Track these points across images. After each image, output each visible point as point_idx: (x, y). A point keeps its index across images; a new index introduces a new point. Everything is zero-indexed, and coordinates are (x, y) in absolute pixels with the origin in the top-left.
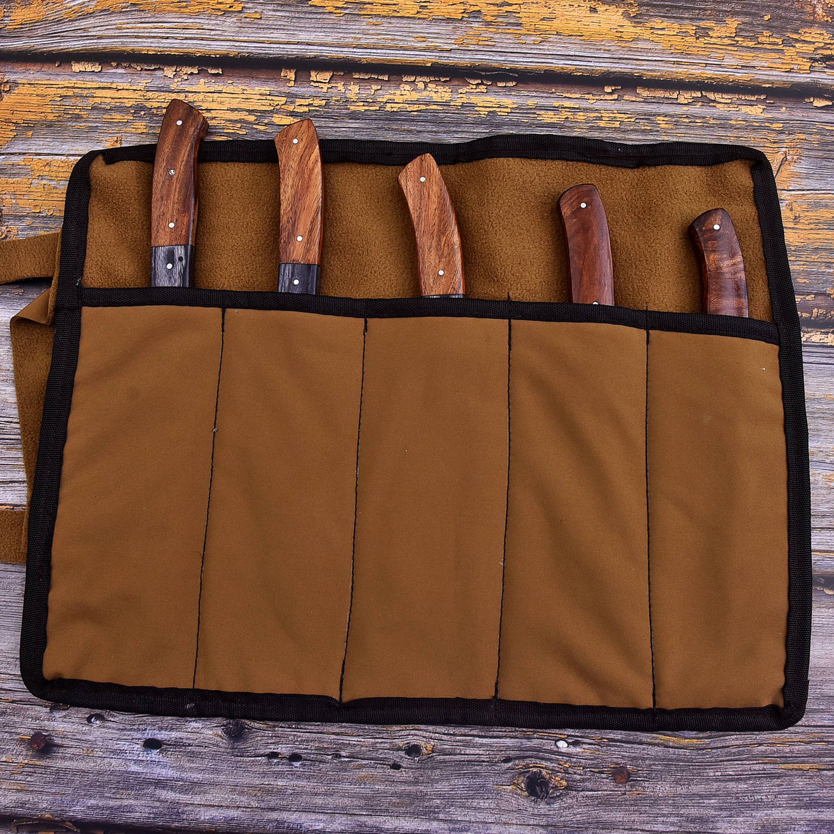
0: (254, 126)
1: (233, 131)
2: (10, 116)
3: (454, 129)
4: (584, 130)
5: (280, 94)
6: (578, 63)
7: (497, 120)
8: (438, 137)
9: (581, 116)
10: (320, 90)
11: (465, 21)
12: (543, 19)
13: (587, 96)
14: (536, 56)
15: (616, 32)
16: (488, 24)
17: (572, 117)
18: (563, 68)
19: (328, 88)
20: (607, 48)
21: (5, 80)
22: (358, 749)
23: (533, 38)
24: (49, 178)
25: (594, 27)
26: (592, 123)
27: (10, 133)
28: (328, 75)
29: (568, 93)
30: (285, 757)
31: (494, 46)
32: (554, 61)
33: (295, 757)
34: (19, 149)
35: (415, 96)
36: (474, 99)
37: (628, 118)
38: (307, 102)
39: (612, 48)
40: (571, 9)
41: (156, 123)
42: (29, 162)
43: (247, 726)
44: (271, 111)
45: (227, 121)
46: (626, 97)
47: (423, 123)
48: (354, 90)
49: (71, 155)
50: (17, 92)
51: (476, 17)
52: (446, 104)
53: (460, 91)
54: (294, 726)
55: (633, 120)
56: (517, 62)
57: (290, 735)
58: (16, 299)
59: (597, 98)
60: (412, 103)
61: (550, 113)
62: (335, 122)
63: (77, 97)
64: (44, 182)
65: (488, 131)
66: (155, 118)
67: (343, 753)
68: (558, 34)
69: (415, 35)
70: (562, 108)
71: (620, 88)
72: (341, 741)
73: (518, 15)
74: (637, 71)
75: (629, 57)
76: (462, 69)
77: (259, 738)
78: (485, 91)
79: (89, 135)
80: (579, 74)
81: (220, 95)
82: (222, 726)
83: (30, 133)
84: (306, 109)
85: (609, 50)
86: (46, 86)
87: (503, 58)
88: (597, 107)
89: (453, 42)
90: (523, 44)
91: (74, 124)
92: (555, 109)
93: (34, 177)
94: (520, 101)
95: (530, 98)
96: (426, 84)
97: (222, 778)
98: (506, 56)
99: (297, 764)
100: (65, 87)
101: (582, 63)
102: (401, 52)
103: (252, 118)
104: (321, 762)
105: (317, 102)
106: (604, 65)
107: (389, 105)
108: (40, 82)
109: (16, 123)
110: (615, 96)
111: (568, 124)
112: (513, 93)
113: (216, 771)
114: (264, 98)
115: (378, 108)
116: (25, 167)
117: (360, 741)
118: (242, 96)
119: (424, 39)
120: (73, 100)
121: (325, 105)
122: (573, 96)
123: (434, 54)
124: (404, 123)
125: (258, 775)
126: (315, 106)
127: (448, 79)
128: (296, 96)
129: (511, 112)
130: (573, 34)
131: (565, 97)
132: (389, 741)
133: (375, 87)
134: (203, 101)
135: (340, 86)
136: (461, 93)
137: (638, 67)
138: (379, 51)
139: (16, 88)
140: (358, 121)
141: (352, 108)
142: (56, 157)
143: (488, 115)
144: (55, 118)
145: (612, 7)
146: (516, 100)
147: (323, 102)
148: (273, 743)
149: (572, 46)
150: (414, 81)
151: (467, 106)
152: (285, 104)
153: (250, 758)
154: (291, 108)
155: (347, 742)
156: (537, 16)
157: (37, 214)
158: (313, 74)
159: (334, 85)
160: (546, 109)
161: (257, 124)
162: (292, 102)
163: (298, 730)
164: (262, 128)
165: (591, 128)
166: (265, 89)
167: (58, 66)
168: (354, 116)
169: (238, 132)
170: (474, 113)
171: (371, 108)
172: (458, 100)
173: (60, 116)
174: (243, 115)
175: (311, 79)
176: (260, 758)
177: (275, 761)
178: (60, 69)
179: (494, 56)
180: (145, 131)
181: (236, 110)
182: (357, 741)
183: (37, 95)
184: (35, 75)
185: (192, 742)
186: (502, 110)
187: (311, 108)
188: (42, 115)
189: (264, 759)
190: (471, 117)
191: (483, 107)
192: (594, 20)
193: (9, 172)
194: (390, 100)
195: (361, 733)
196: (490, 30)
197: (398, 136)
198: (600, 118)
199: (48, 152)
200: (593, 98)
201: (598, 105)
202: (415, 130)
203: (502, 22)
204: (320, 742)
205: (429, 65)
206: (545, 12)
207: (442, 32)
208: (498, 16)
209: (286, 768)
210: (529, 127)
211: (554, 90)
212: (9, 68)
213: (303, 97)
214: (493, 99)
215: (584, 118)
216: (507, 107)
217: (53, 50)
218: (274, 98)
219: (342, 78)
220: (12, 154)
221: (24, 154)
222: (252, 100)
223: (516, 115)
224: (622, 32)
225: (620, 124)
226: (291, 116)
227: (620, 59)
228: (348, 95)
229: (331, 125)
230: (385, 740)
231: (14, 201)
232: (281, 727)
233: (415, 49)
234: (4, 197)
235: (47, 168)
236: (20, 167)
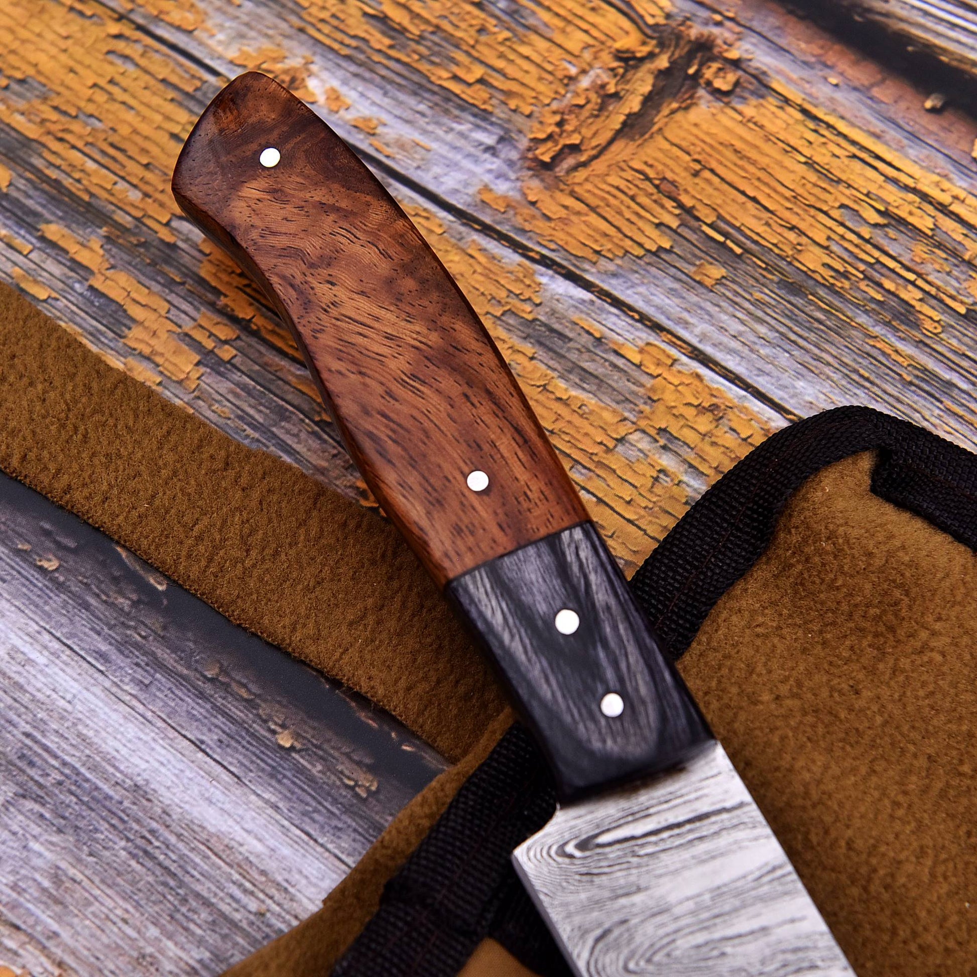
2: (683, 178)
21: (733, 54)
24: (691, 457)
27: (654, 233)
34: (648, 302)
42: (659, 364)
50: (749, 111)
58: (335, 801)
63: (940, 246)
64: (666, 461)
83: (716, 272)
86: (854, 150)
91: (878, 330)
93: (643, 424)
100: (914, 191)
108: (842, 126)
109: (689, 211)
116: (636, 374)
120: (920, 250)
139: (754, 101)
142: (756, 406)
144: (827, 273)
167: (933, 111)
173: (845, 275)
178: (931, 124)
183: (810, 164)
184: (839, 96)
188: (792, 236)
193: (573, 356)
199: (740, 369)
212: (768, 22)
217: (945, 51)
220: (617, 303)
221: (657, 328)
235: (704, 424)
236: (620, 362)
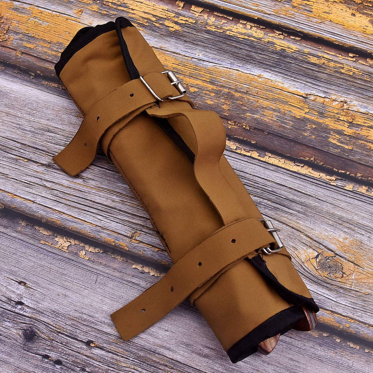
0: (154, 23)
1: (142, 23)
3: (260, 52)
4: (332, 72)
5: (173, 12)
6: (338, 38)
7: (285, 54)
8: (250, 54)
9: (332, 64)
10: (194, 15)
11: (282, 3)
12: (325, 12)
13: (338, 55)
14: (316, 29)
15: (363, 28)
16: (294, 7)
17: (327, 63)
18: (329, 38)
19: (199, 15)
20: (356, 35)
22: (97, 369)
23: (317, 20)
25: (352, 23)
26: (337, 69)
28: (200, 9)
29: (328, 51)
30: (52, 360)
31: (294, 18)
32: (324, 34)
33: (58, 362)
35: (244, 31)
36: (275, 41)
37: (359, 72)
38: (186, 19)
39: (359, 36)
40: (342, 11)
41: (103, 8)
43: (37, 335)
44: (165, 19)
45: (140, 17)
46: (360, 61)
47: (244, 45)
48: (212, 20)
49: (54, 11)
51: (289, 2)
52: (260, 39)
53: (269, 35)
54: (64, 344)
55: (361, 73)
56: (304, 29)
57: (60, 348)
59: (344, 57)
60: (242, 34)
61: (316, 58)
62: (197, 33)
65: (278, 58)
66: (104, 6)
67: (87, 369)
68: (331, 21)
69: (253, 2)
70: (323, 57)
71: (358, 56)
72: (89, 362)
73: (311, 7)
74: (369, 50)
75: (367, 42)
76: (273, 25)
77: (42, 344)
78: (283, 38)
79: (67, 4)
80: (337, 43)
81: (141, 4)
82: (23, 330)
84: (184, 22)
85: (357, 36)
87: (297, 25)
88: (342, 62)
89: (272, 10)
90: (310, 21)
92: (318, 57)
94: (301, 48)
95: (306, 48)
96: (251, 27)
97: (12, 360)
98: (299, 24)
99: (58, 367)
101: (340, 39)
102: (243, 8)
103: (154, 19)
104: (72, 370)
105: (191, 20)
106: (352, 42)
107: (228, 32)
110: (354, 59)
111: (323, 66)
112: (297, 43)
113: (10, 355)
114: (164, 11)
115: (222, 32)
117: (100, 365)
118: (152, 7)
119: (257, 6)
121: (195, 23)
122: (330, 53)
123: (260, 14)
124: (234, 42)
125: (33, 366)
126: (189, 22)
127: (264, 27)
128: (180, 15)
129: (294, 52)
130: (339, 23)
131: (326, 53)
132: (117, 371)
133: (224, 21)
134: (131, 4)
135: (206, 16)
136: (269, 36)
137: (371, 48)
138: (231, 5)
140: (209, 35)
141: (208, 28)
143: (281, 50)
145: (364, 16)
146: (298, 47)
147: (194, 21)
148: (49, 350)
149: (337, 29)
150: (246, 24)
151: (270, 43)
152: (174, 17)
153: (32, 354)
154: (176, 20)
155: (92, 363)
156: (322, 10)
157: (26, 34)
158: (193, 7)
159: (202, 15)
160: (314, 55)
161: (156, 23)
162: (177, 17)
163: (66, 347)
164: (158, 25)
165: (336, 72)
166: (166, 7)
168: (208, 32)
169: (144, 23)
170: (273, 47)
171: (218, 31)
172: (267, 39)
174: (150, 17)
175: (191, 9)
176: (38, 356)
177: (46, 360)
179: (292, 23)
180: (96, 10)
181: (147, 13)
182: (98, 365)
185: (2, 333)
186: (289, 50)
187: (186, 22)
189: (40, 357)
190: (271, 49)
191: (279, 45)
192: (353, 20)
194: (230, 29)
195: (102, 361)
196: (294, 10)
197: (228, 48)
198: (343, 68)
200: (341, 57)
201: (343, 61)
202: (239, 47)
203: (302, 8)
204: (76, 358)
205: (256, 18)
206: (327, 9)
207: (268, 4)
208: (301, 5)
209: (50, 367)
210: (301, 62)
211: (320, 48)
213: (184, 16)
214: (286, 43)
215: (333, 65)
216: (292, 49)
218: (169, 13)
219: (208, 13)
222: (157, 11)
223: (296, 54)
224: (367, 29)
225: (353, 74)
226: (175, 23)
227: (362, 42)
228: (208, 22)
229: (194, 33)
230: (115, 370)
231: (17, 25)
232: (57, 342)
233: (251, 9)
234: (13, 21)
